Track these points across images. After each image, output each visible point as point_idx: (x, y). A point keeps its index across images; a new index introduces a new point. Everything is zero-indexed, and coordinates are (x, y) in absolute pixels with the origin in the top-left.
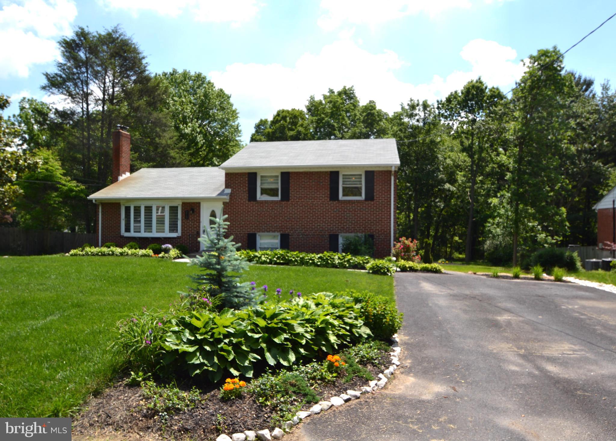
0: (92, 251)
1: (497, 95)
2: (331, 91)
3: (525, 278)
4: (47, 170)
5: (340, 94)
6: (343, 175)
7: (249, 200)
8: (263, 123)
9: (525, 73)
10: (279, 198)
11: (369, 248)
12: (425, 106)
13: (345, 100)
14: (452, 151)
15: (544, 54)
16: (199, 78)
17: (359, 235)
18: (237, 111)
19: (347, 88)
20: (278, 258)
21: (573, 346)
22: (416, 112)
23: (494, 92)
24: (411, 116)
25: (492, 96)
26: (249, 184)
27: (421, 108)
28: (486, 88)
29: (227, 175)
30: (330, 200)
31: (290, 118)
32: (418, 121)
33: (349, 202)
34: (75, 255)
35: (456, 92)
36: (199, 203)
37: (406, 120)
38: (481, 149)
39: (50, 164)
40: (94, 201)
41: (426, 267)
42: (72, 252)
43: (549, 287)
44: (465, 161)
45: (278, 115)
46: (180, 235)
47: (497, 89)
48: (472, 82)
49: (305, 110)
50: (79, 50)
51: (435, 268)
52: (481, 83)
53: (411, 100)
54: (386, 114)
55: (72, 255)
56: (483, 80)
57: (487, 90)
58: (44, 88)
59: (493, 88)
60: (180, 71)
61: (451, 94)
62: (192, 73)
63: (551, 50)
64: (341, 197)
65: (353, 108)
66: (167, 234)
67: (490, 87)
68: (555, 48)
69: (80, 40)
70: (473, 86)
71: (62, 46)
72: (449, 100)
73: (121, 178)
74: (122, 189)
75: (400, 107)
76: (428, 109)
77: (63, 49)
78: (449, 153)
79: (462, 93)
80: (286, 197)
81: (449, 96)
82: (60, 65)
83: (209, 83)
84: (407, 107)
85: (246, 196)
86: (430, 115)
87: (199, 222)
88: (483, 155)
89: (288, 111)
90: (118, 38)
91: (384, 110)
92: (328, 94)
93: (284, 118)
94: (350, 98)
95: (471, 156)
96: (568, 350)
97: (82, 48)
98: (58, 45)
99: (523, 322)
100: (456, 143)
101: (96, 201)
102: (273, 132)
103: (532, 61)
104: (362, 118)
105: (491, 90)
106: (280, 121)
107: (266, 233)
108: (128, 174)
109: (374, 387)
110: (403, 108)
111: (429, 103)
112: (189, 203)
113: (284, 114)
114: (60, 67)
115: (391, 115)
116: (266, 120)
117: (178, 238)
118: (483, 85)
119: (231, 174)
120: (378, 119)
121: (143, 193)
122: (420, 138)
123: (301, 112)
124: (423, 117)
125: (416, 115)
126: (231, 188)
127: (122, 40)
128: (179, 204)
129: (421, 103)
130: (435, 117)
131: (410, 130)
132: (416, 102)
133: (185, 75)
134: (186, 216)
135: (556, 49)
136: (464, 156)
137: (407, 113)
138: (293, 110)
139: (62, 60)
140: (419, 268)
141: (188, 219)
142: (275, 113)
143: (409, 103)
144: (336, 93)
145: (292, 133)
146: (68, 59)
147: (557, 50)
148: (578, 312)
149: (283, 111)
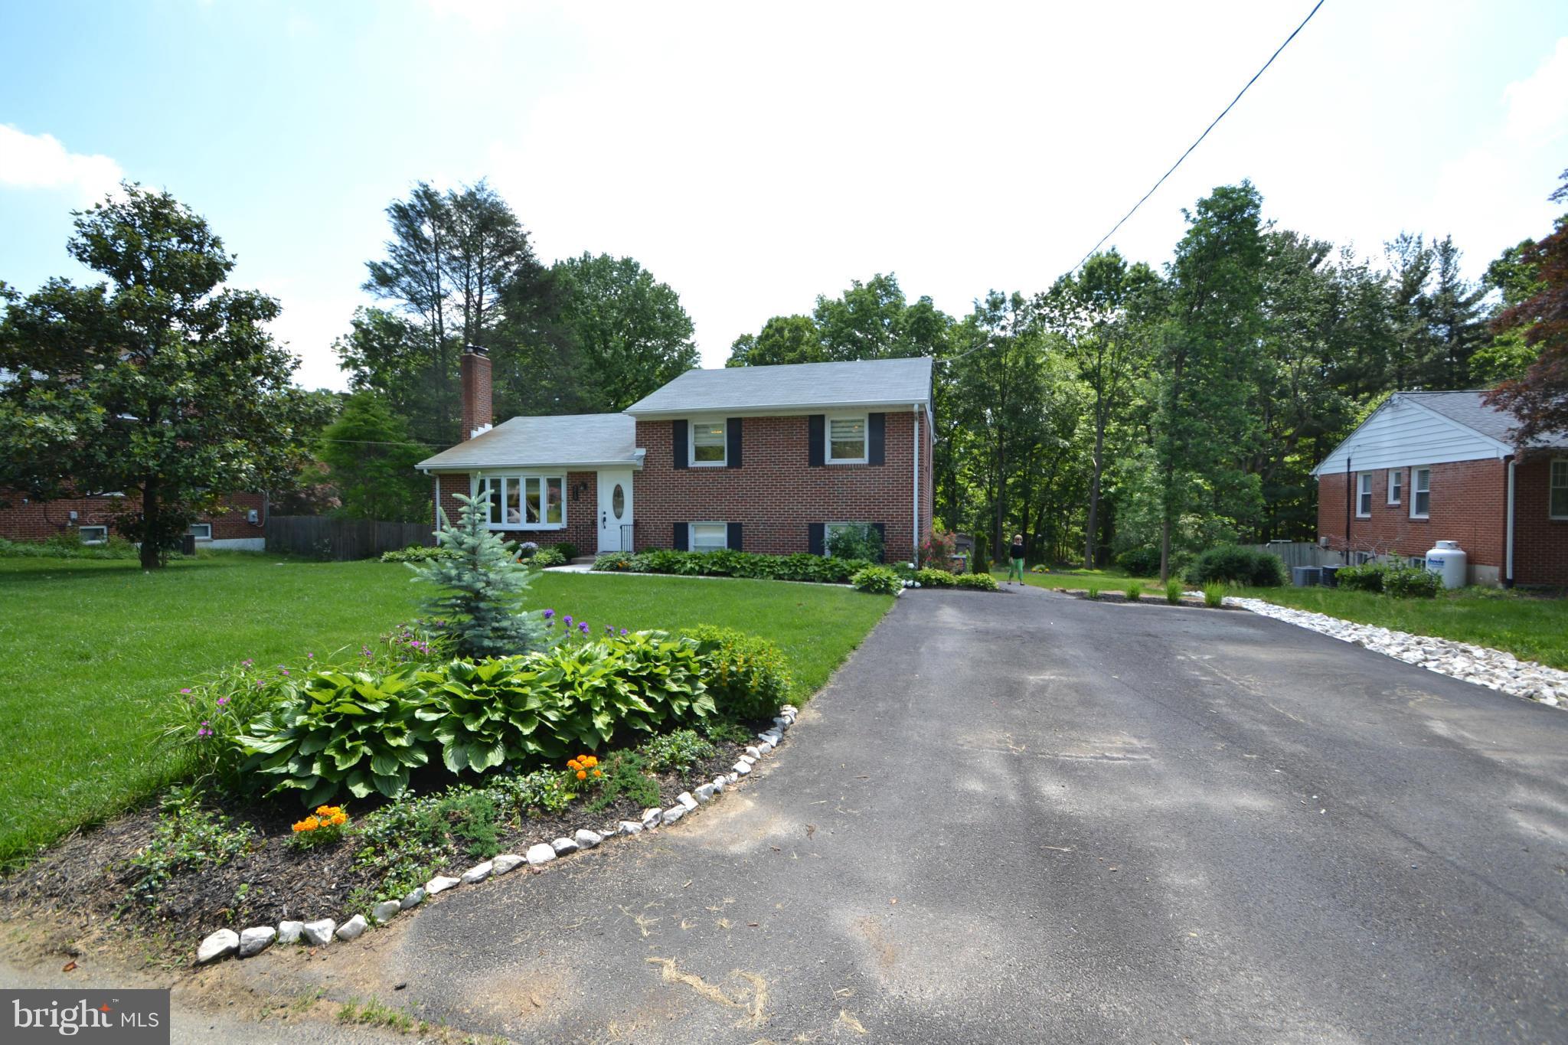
0: (418, 553)
1: (1143, 276)
2: (858, 283)
3: (1148, 601)
4: (365, 421)
5: (870, 285)
6: (832, 422)
7: (676, 468)
8: (745, 339)
9: (1188, 232)
10: (724, 463)
11: (872, 547)
12: (1017, 302)
13: (881, 297)
14: (1067, 378)
15: (1223, 193)
16: (628, 267)
17: (858, 523)
18: (692, 321)
19: (883, 277)
20: (714, 564)
21: (1135, 741)
22: (1000, 313)
23: (1139, 271)
24: (991, 321)
25: (1137, 280)
26: (675, 439)
27: (1009, 305)
28: (1125, 265)
29: (638, 424)
30: (810, 465)
31: (790, 331)
32: (1003, 328)
33: (842, 467)
34: (391, 560)
35: (1068, 276)
36: (595, 474)
37: (985, 328)
38: (1117, 374)
39: (372, 412)
40: (425, 472)
41: (967, 580)
42: (386, 555)
43: (1183, 616)
44: (1088, 395)
45: (770, 326)
46: (565, 526)
47: (1146, 265)
48: (1098, 255)
49: (812, 316)
50: (423, 222)
51: (982, 582)
52: (1116, 256)
53: (992, 293)
54: (951, 319)
55: (386, 561)
56: (1118, 251)
57: (1127, 270)
58: (368, 287)
59: (1138, 264)
60: (596, 255)
61: (1061, 280)
62: (617, 258)
63: (1240, 186)
64: (829, 460)
65: (893, 309)
66: (543, 525)
67: (1131, 263)
68: (1246, 183)
69: (423, 205)
70: (1101, 264)
71: (394, 217)
72: (1056, 292)
73: (475, 434)
74: (475, 451)
75: (974, 305)
76: (1022, 307)
77: (393, 220)
78: (1059, 383)
79: (1080, 276)
80: (735, 461)
81: (1056, 283)
82: (394, 249)
83: (645, 272)
84: (985, 306)
85: (670, 460)
86: (1025, 318)
87: (596, 505)
88: (1120, 384)
89: (785, 320)
90: (485, 200)
91: (947, 313)
92: (851, 289)
93: (780, 330)
94: (888, 294)
95: (1099, 388)
96: (1118, 750)
97: (426, 219)
98: (386, 216)
99: (1069, 686)
100: (1073, 364)
101: (429, 471)
102: (760, 355)
103: (1203, 210)
104: (908, 327)
105: (1133, 269)
106: (773, 335)
107: (704, 523)
108: (489, 427)
109: (650, 822)
110: (977, 308)
111: (1024, 296)
112: (579, 473)
113: (780, 324)
114: (394, 251)
115: (960, 319)
116: (750, 336)
117: (562, 531)
118: (1120, 260)
119: (646, 423)
120: (936, 327)
121: (503, 457)
122: (1007, 360)
123: (807, 321)
124: (1012, 321)
125: (1000, 318)
126: (645, 446)
127: (492, 204)
128: (562, 475)
129: (1009, 297)
130: (1034, 321)
131: (991, 345)
132: (1000, 296)
133: (605, 262)
134: (574, 494)
135: (1247, 186)
136: (1084, 388)
137: (985, 316)
138: (795, 317)
139: (397, 241)
140: (955, 582)
141: (577, 499)
142: (765, 324)
143: (989, 298)
144: (865, 287)
145: (791, 355)
146: (405, 237)
147: (1250, 186)
148: (1201, 669)
149: (777, 319)
